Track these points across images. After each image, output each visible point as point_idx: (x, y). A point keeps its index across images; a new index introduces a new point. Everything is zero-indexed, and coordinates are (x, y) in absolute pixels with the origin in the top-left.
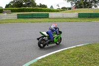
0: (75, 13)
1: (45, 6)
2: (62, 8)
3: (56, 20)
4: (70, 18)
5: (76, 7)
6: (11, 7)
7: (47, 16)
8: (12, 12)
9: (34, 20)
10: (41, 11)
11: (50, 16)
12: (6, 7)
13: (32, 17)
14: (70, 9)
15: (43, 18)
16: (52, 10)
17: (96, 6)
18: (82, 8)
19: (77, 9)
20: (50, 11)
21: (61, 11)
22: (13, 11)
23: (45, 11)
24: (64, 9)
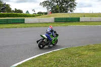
0: (51, 18)
1: (20, 11)
2: (38, 13)
3: (32, 25)
4: (47, 23)
5: (52, 12)
7: (23, 22)
9: (9, 26)
10: (17, 16)
11: (26, 22)
13: (7, 22)
14: (46, 14)
15: (19, 23)
16: (28, 15)
17: (71, 11)
18: (58, 12)
19: (53, 14)
20: (25, 16)
21: (37, 16)
23: (21, 16)
24: (40, 14)
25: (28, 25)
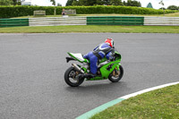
2: (169, 8)
3: (156, 30)
6: (75, 5)
7: (140, 22)
8: (77, 13)
10: (130, 12)
11: (146, 22)
12: (67, 5)
13: (113, 22)
15: (133, 25)
16: (149, 12)
20: (146, 12)
21: (168, 13)
22: (79, 12)
23: (137, 12)
24: (173, 9)
25: (150, 29)
